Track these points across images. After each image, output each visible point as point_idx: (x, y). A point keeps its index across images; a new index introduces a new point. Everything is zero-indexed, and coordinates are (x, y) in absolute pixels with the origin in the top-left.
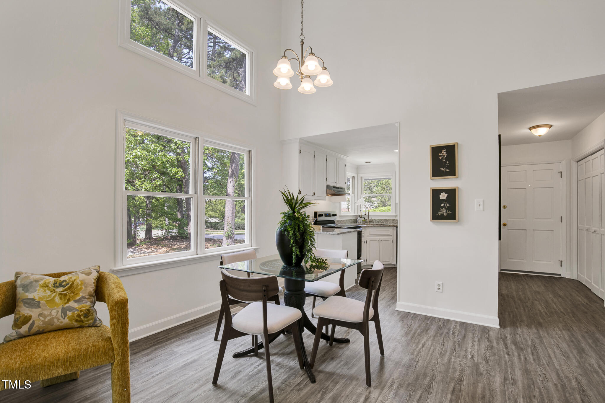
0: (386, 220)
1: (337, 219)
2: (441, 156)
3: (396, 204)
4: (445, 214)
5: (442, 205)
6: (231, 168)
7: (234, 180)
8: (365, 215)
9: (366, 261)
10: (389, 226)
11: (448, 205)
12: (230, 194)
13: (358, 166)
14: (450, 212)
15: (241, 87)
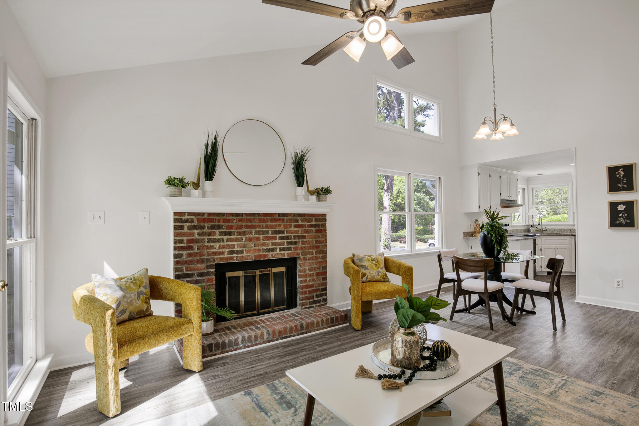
0: (562, 229)
1: (510, 229)
2: (618, 174)
3: (574, 213)
4: (624, 223)
5: (621, 215)
6: (387, 183)
7: (389, 194)
8: (539, 224)
9: (541, 267)
10: (566, 235)
11: (626, 215)
12: (386, 207)
13: (528, 177)
14: (628, 221)
15: (393, 106)
